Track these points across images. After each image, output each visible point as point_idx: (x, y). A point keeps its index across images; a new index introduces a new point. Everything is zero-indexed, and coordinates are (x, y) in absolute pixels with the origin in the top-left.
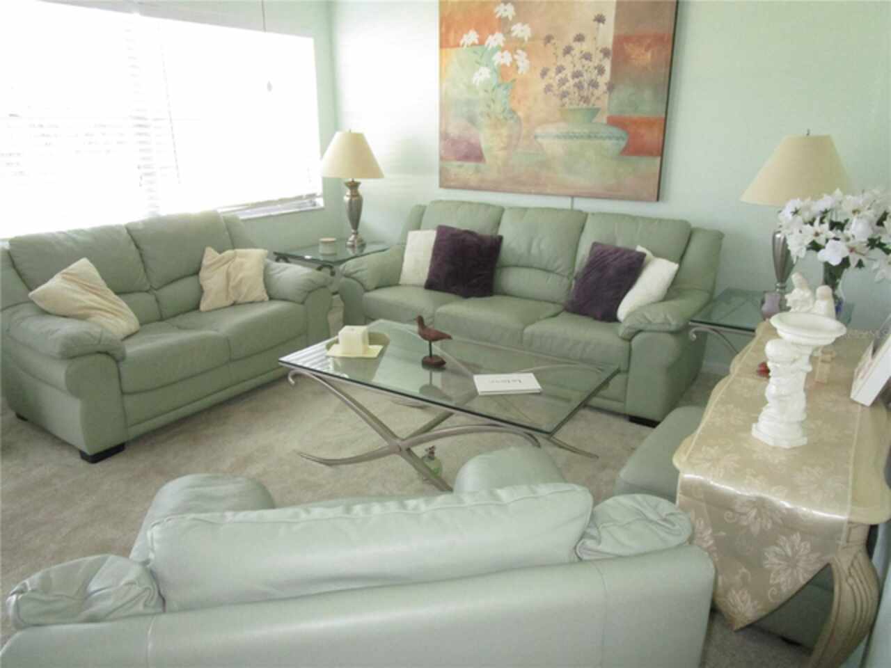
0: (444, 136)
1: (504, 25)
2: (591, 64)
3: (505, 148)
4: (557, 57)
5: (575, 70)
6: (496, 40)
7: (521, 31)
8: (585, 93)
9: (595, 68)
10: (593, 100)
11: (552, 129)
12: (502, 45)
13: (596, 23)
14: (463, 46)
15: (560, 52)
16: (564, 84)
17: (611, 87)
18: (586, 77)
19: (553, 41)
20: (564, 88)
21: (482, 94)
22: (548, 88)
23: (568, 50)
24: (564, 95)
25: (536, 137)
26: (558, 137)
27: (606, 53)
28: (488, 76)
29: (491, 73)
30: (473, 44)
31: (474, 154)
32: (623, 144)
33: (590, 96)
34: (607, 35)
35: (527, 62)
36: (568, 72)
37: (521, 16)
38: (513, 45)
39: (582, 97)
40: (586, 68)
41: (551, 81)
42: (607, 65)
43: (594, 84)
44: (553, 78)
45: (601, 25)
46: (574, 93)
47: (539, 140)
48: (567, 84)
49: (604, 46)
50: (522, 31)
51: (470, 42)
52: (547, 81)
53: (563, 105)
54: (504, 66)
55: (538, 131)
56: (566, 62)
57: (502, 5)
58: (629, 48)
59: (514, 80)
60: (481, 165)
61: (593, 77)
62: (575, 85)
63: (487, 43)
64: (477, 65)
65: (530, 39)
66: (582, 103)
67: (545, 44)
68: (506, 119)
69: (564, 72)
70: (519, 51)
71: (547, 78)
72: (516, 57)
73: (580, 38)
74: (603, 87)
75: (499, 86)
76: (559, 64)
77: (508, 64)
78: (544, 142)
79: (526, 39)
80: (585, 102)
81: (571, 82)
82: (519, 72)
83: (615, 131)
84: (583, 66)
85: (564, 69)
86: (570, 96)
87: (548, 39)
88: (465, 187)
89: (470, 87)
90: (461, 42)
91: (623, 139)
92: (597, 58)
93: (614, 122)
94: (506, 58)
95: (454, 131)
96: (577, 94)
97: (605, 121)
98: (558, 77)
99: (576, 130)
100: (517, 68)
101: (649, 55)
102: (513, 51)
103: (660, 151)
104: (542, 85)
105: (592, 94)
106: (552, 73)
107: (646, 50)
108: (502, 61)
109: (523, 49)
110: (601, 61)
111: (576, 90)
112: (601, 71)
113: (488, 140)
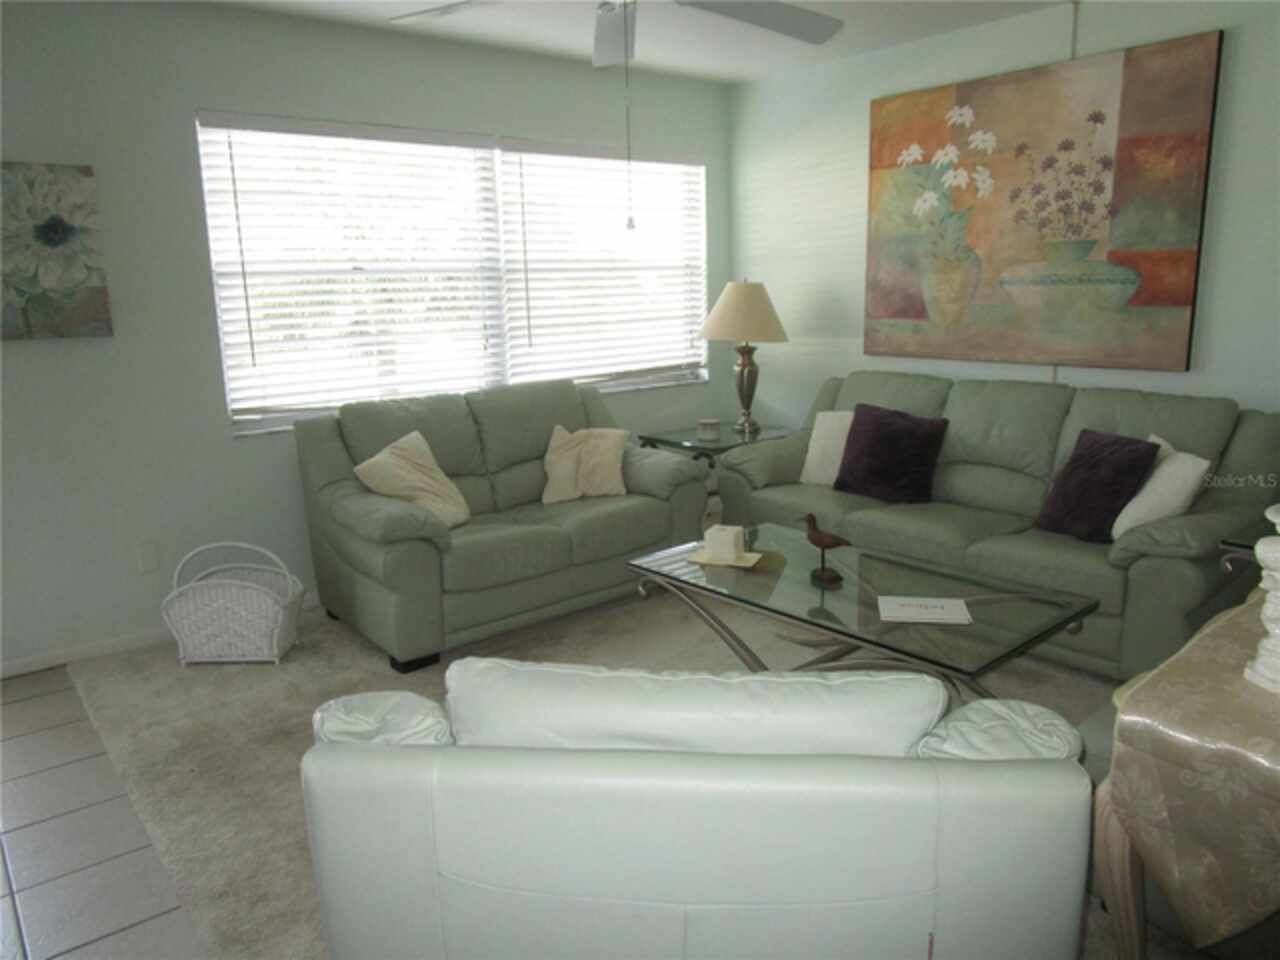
0: (872, 285)
1: (959, 134)
2: (1084, 180)
3: (955, 300)
4: (1033, 172)
5: (1060, 189)
6: (947, 154)
7: (982, 140)
8: (1075, 220)
9: (1090, 185)
10: (1086, 229)
11: (1025, 271)
12: (956, 160)
13: (1091, 124)
14: (901, 164)
15: (1037, 166)
16: (1043, 209)
17: (1113, 210)
18: (1076, 199)
19: (1028, 152)
20: (1044, 214)
21: (925, 228)
22: (1021, 215)
23: (1050, 163)
24: (1043, 224)
25: (1002, 283)
26: (1036, 283)
27: (1106, 163)
28: (936, 204)
29: (938, 200)
30: (916, 162)
31: (913, 308)
32: (1131, 289)
33: (1082, 224)
34: (1108, 139)
35: (990, 182)
36: (1050, 192)
37: (982, 123)
38: (970, 160)
39: (1071, 226)
40: (1075, 186)
41: (1024, 206)
42: (1108, 178)
43: (1088, 207)
44: (1028, 202)
45: (1099, 125)
46: (1059, 221)
47: (1007, 287)
48: (1049, 209)
49: (1102, 154)
50: (984, 141)
51: (911, 159)
52: (1018, 206)
53: (1042, 238)
54: (958, 188)
55: (1005, 275)
56: (1048, 179)
57: (956, 108)
58: (1140, 154)
59: (971, 208)
60: (923, 323)
61: (1087, 197)
62: (1060, 210)
63: (934, 160)
64: (920, 190)
65: (995, 151)
66: (1069, 234)
67: (1017, 156)
68: (958, 260)
69: (1044, 192)
70: (979, 168)
71: (1019, 201)
72: (975, 175)
73: (1067, 146)
74: (1101, 210)
75: (951, 215)
76: (1036, 182)
77: (964, 186)
78: (1015, 290)
79: (990, 151)
80: (1074, 233)
81: (1054, 206)
82: (980, 194)
83: (1121, 272)
84: (1073, 183)
85: (1044, 189)
86: (1052, 225)
87: (1021, 150)
88: (900, 353)
89: (910, 219)
90: (899, 162)
91: (1133, 283)
92: (1093, 171)
93: (1118, 258)
94: (960, 178)
95: (886, 278)
96: (1062, 223)
97: (1104, 257)
98: (1035, 200)
99: (1062, 272)
100: (977, 190)
101: (1172, 163)
102: (971, 168)
103: (1190, 298)
104: (1011, 213)
105: (1086, 222)
106: (1026, 195)
107: (1169, 155)
108: (955, 183)
109: (984, 165)
110: (1097, 174)
111: (1061, 216)
112: (1098, 188)
113: (932, 287)
